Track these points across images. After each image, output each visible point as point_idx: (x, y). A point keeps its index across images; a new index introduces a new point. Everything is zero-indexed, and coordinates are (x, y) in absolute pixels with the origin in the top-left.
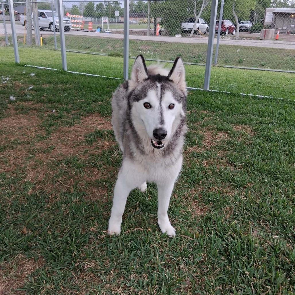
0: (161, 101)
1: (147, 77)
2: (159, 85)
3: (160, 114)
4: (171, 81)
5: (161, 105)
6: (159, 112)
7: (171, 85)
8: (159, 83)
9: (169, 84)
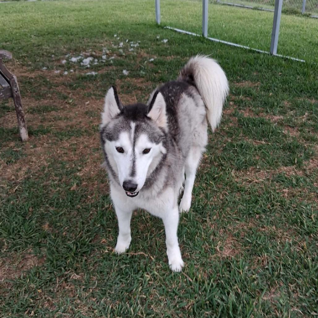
0: (134, 145)
1: (119, 111)
2: (133, 125)
3: (132, 161)
4: (149, 119)
5: (134, 150)
6: (131, 159)
7: (148, 124)
8: (134, 122)
9: (146, 123)
